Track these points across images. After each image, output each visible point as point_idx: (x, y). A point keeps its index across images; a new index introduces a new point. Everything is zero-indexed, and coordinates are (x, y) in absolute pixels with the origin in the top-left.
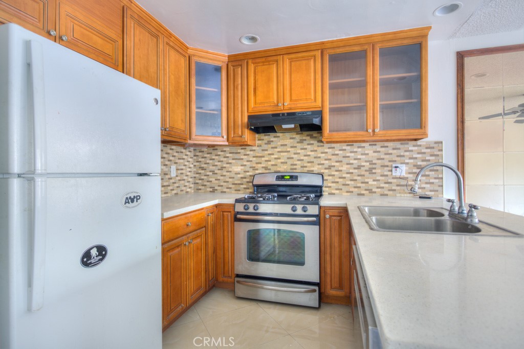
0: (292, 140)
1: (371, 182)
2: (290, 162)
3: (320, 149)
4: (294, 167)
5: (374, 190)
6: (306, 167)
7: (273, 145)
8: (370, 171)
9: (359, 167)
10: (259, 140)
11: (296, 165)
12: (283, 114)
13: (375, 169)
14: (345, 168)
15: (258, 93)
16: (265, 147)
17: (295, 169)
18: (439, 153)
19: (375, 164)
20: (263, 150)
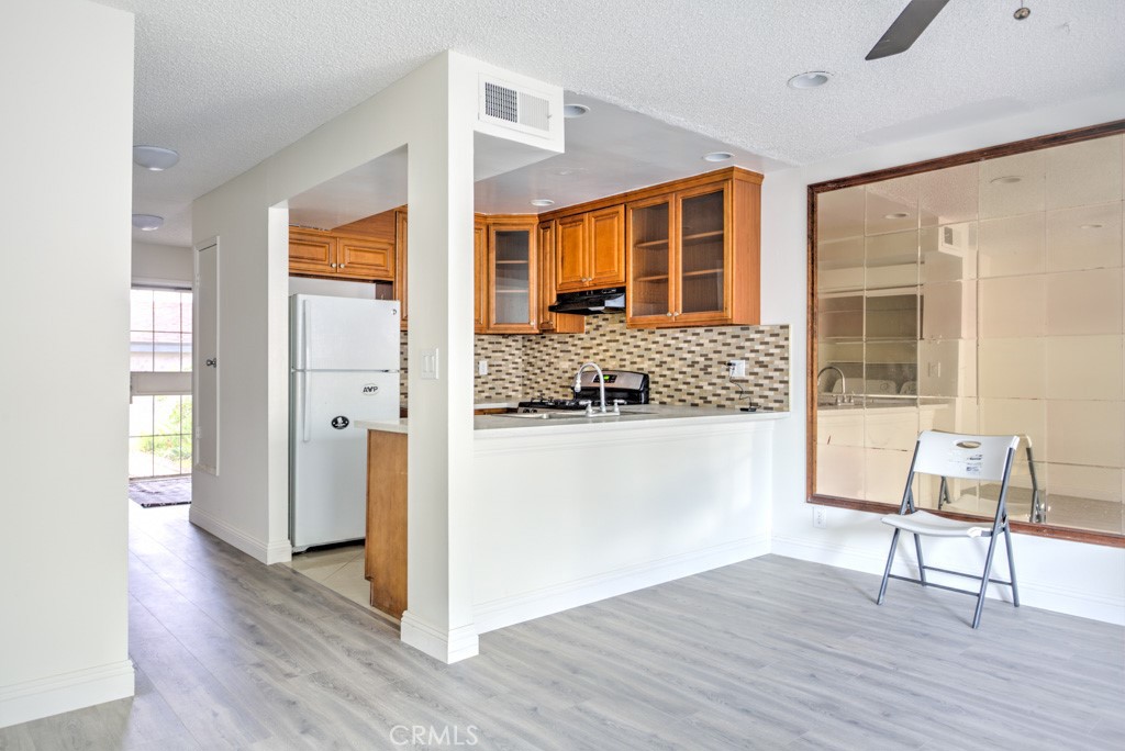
0: (621, 325)
1: (706, 387)
2: (619, 355)
3: (651, 338)
4: (623, 363)
5: (709, 398)
6: (635, 363)
7: (601, 331)
8: (705, 369)
9: (692, 365)
10: (588, 324)
11: (624, 360)
12: (590, 292)
13: (711, 366)
14: (677, 365)
15: (566, 264)
16: (594, 334)
17: (624, 366)
18: (784, 343)
19: (711, 359)
20: (592, 339)
